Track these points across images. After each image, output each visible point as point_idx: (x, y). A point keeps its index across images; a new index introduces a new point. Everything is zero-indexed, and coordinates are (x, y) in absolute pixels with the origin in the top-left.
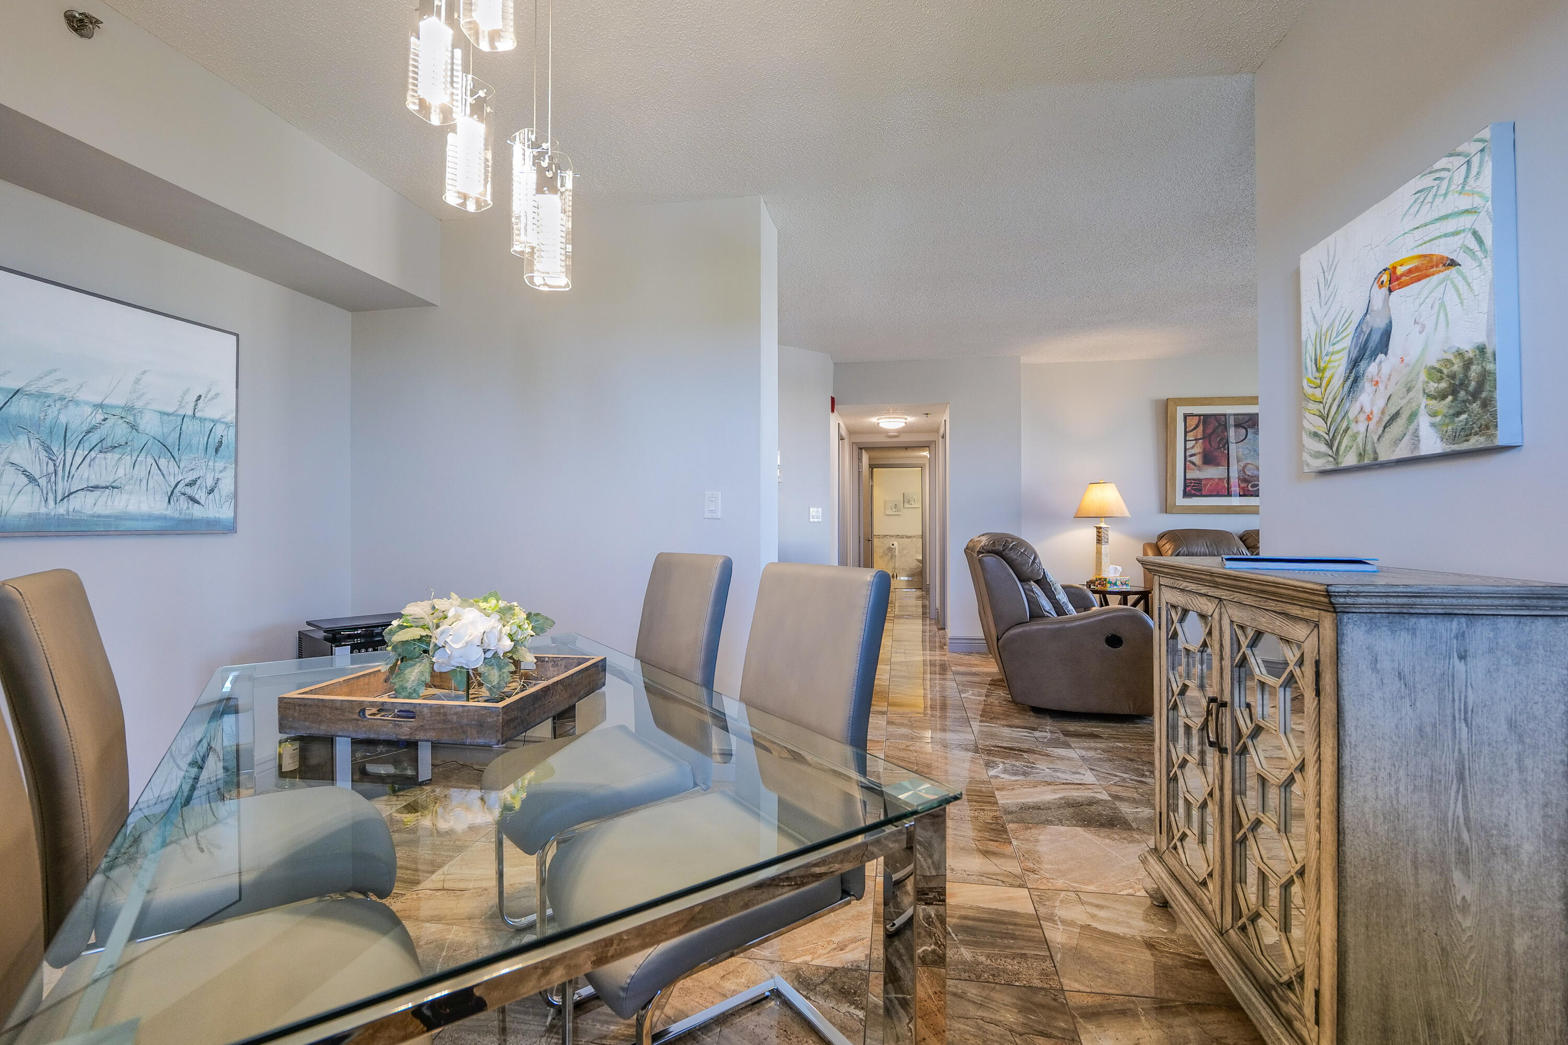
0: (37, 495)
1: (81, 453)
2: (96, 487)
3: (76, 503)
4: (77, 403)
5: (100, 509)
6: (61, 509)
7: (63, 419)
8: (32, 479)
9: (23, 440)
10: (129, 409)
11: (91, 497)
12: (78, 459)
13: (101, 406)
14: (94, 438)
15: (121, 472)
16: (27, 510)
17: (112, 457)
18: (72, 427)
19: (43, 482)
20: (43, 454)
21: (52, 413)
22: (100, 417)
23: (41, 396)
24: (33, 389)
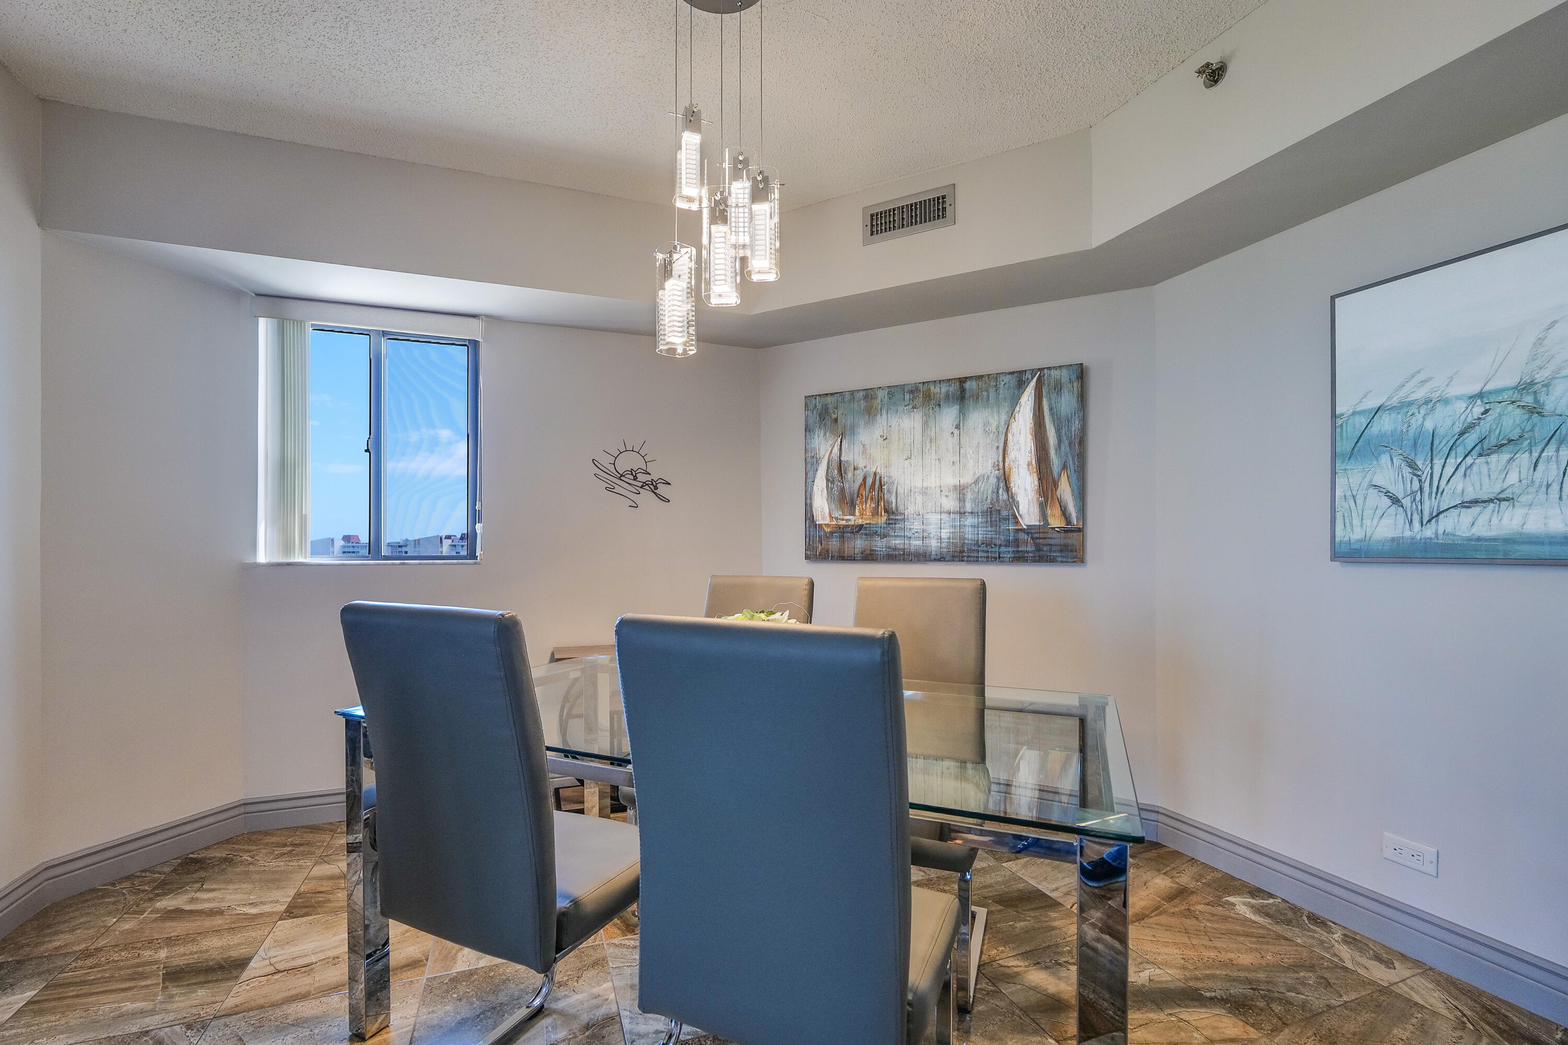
0: (1401, 518)
1: (1452, 462)
2: (1476, 502)
3: (1446, 524)
4: (1446, 401)
5: (1480, 530)
6: (1429, 532)
7: (1429, 425)
8: (1396, 501)
9: (1385, 459)
10: (1526, 387)
11: (1467, 516)
12: (1449, 470)
13: (1480, 395)
14: (1471, 439)
15: (1513, 478)
16: (1391, 534)
17: (1497, 460)
18: (1441, 431)
19: (1407, 502)
20: (1407, 470)
21: (1416, 422)
22: (1478, 410)
23: (1404, 405)
24: (1395, 401)
